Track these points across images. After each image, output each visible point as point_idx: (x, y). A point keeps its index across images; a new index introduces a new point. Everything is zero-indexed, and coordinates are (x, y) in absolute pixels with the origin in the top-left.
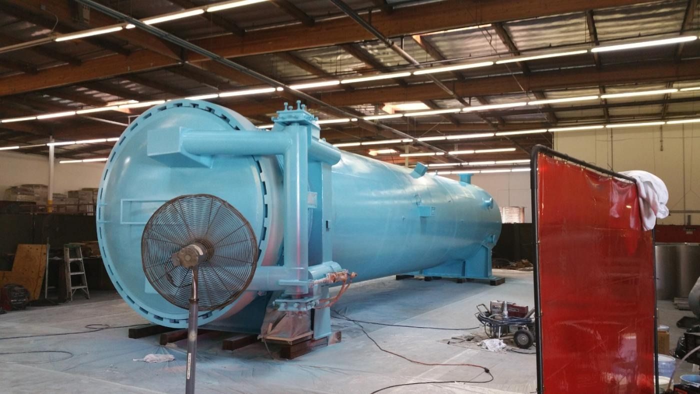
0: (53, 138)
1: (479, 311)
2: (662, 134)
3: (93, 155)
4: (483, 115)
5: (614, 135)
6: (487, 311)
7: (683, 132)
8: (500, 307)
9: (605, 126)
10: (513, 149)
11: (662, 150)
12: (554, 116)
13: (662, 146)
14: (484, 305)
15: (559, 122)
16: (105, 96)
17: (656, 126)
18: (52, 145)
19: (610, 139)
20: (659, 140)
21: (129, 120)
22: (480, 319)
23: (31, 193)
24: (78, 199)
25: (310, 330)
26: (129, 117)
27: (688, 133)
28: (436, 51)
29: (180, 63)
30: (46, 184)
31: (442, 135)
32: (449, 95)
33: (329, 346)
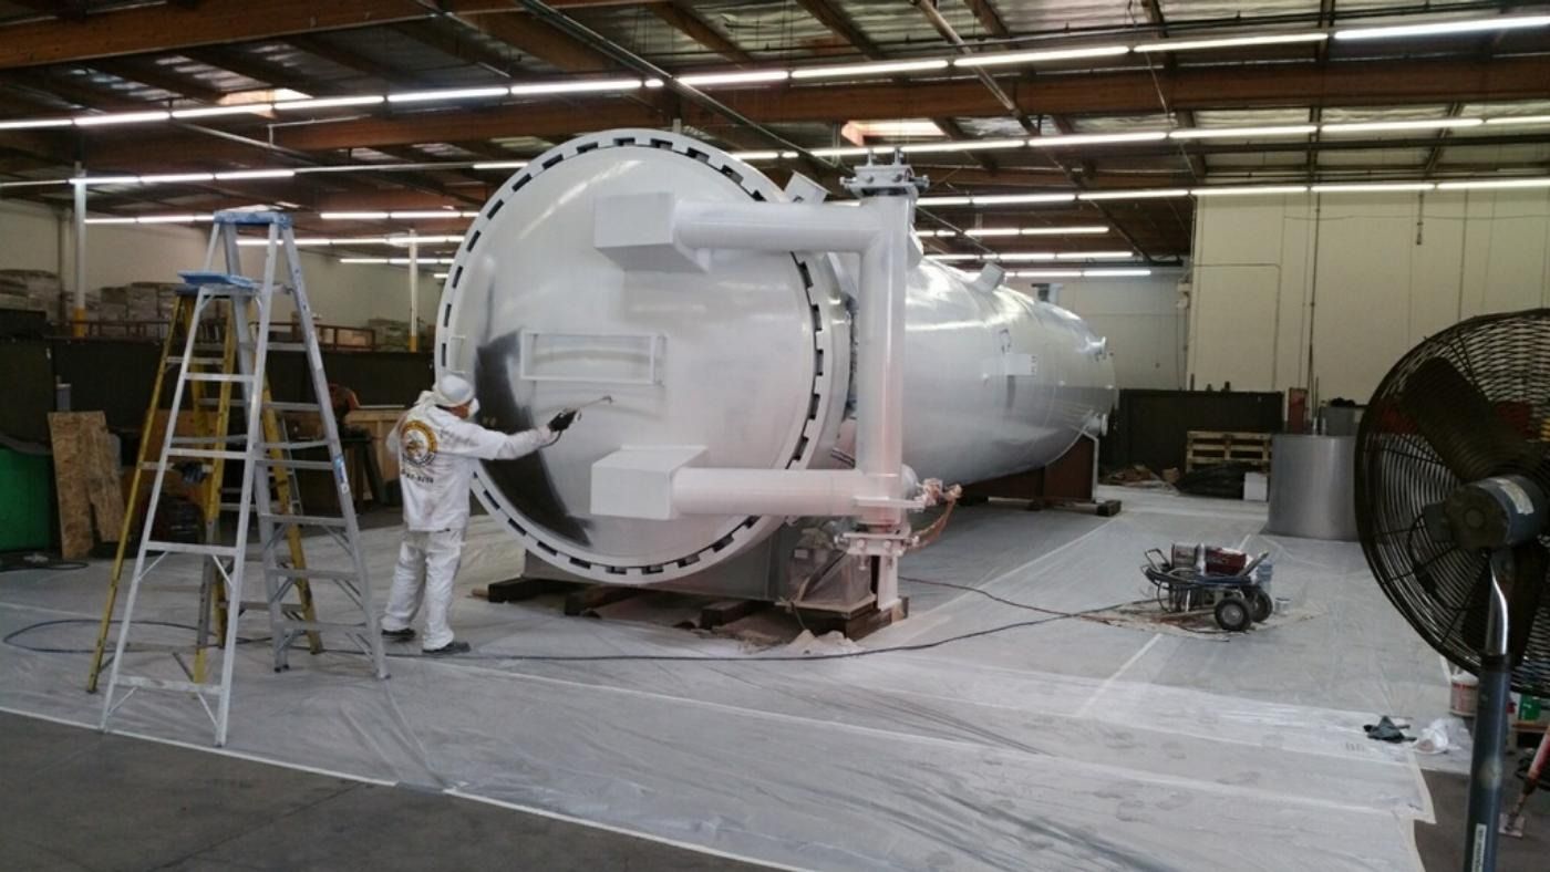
0: (83, 167)
1: (1148, 563)
2: (1421, 210)
3: (159, 206)
4: (1061, 154)
5: (1323, 208)
6: (1163, 561)
7: (1466, 206)
8: (1191, 554)
9: (1309, 188)
10: (1103, 230)
11: (1419, 243)
12: (1204, 163)
13: (1419, 236)
14: (1159, 551)
15: (1210, 174)
16: (225, 78)
17: (1412, 193)
18: (80, 183)
19: (1313, 214)
20: (1416, 220)
21: (271, 133)
22: (1151, 575)
23: (21, 290)
24: (125, 307)
25: (871, 592)
26: (271, 126)
27: (1474, 209)
28: (993, 13)
29: (433, 15)
30: (53, 269)
31: (963, 195)
32: (1004, 108)
33: (893, 624)
